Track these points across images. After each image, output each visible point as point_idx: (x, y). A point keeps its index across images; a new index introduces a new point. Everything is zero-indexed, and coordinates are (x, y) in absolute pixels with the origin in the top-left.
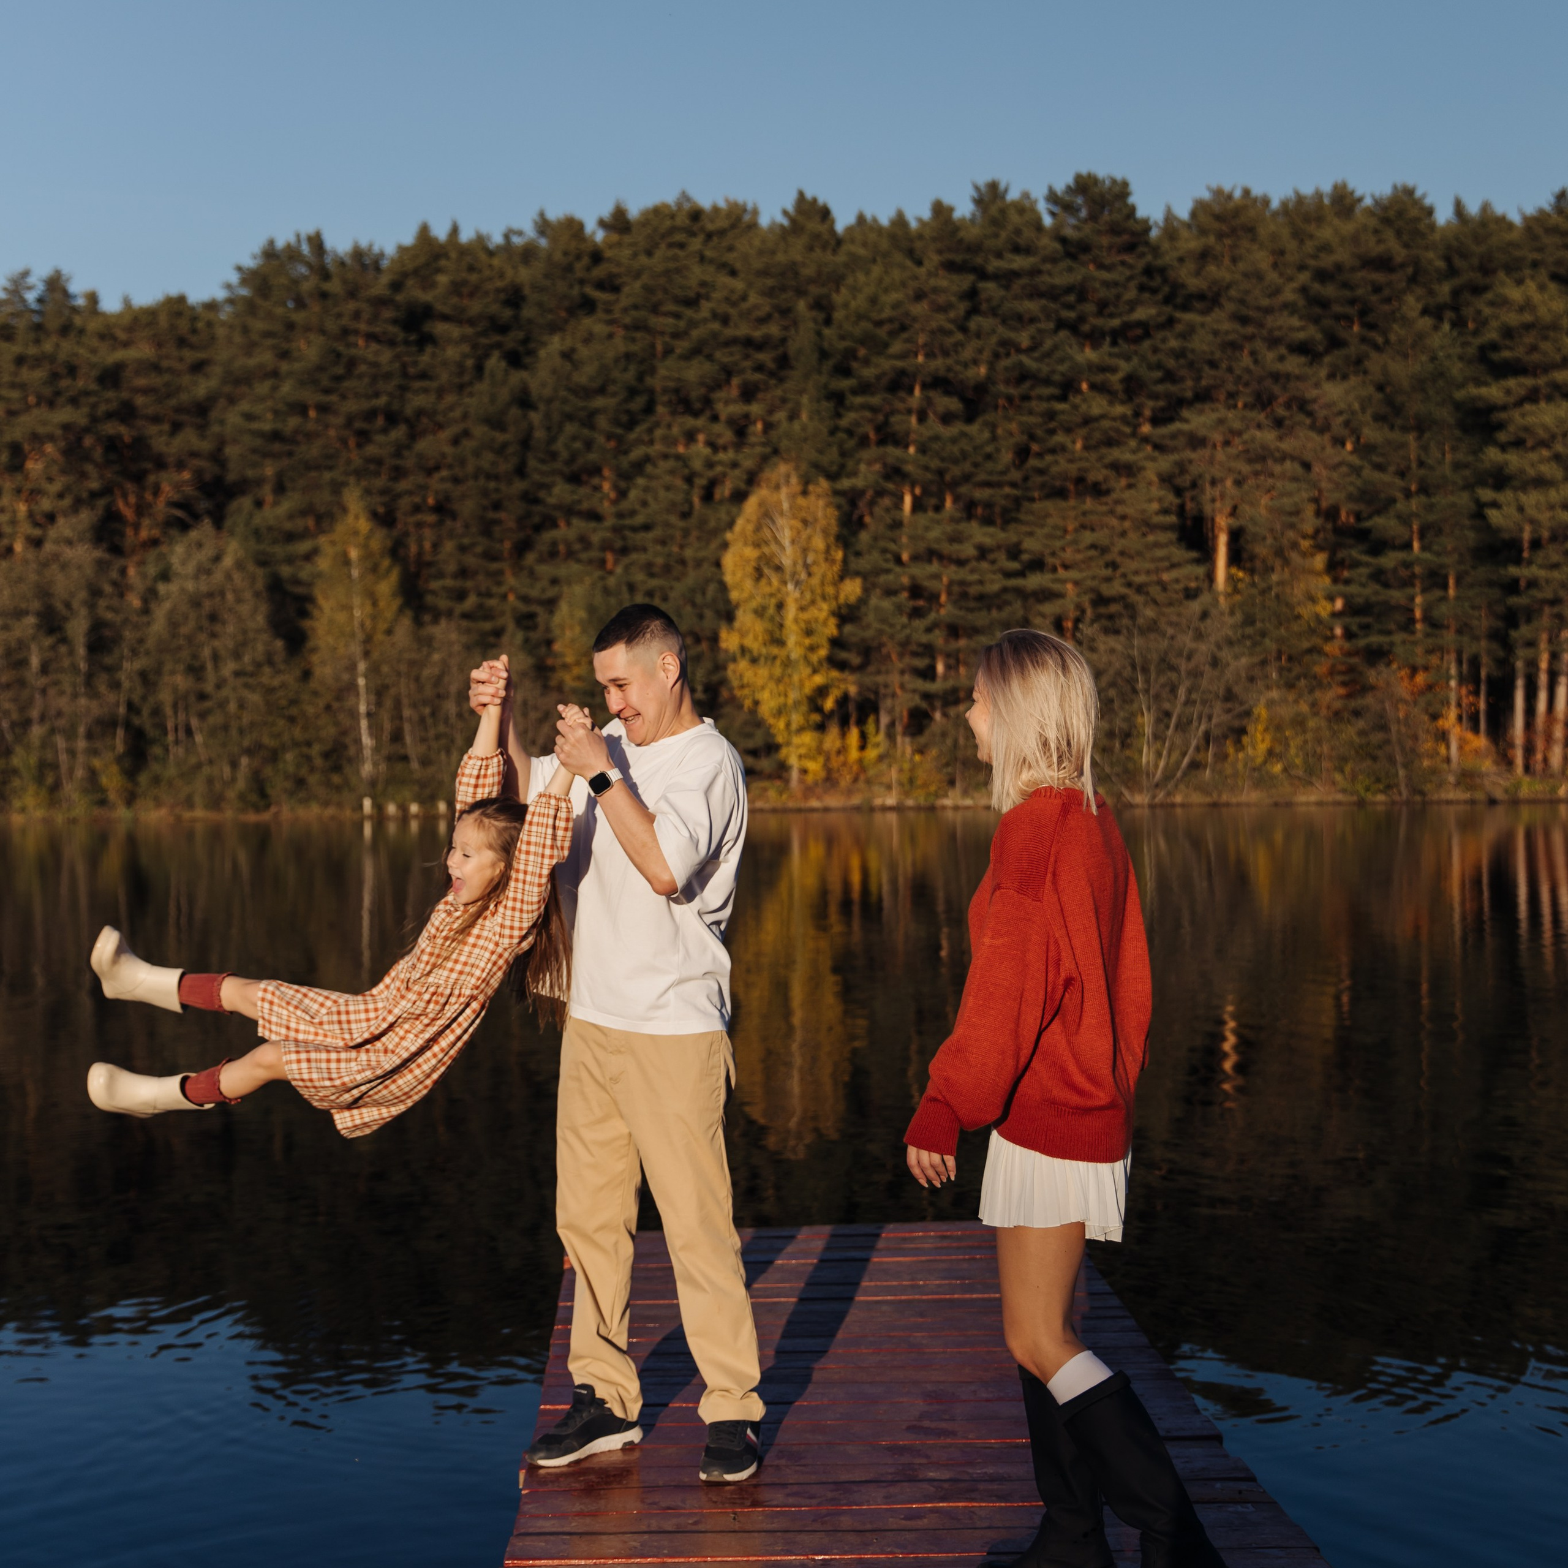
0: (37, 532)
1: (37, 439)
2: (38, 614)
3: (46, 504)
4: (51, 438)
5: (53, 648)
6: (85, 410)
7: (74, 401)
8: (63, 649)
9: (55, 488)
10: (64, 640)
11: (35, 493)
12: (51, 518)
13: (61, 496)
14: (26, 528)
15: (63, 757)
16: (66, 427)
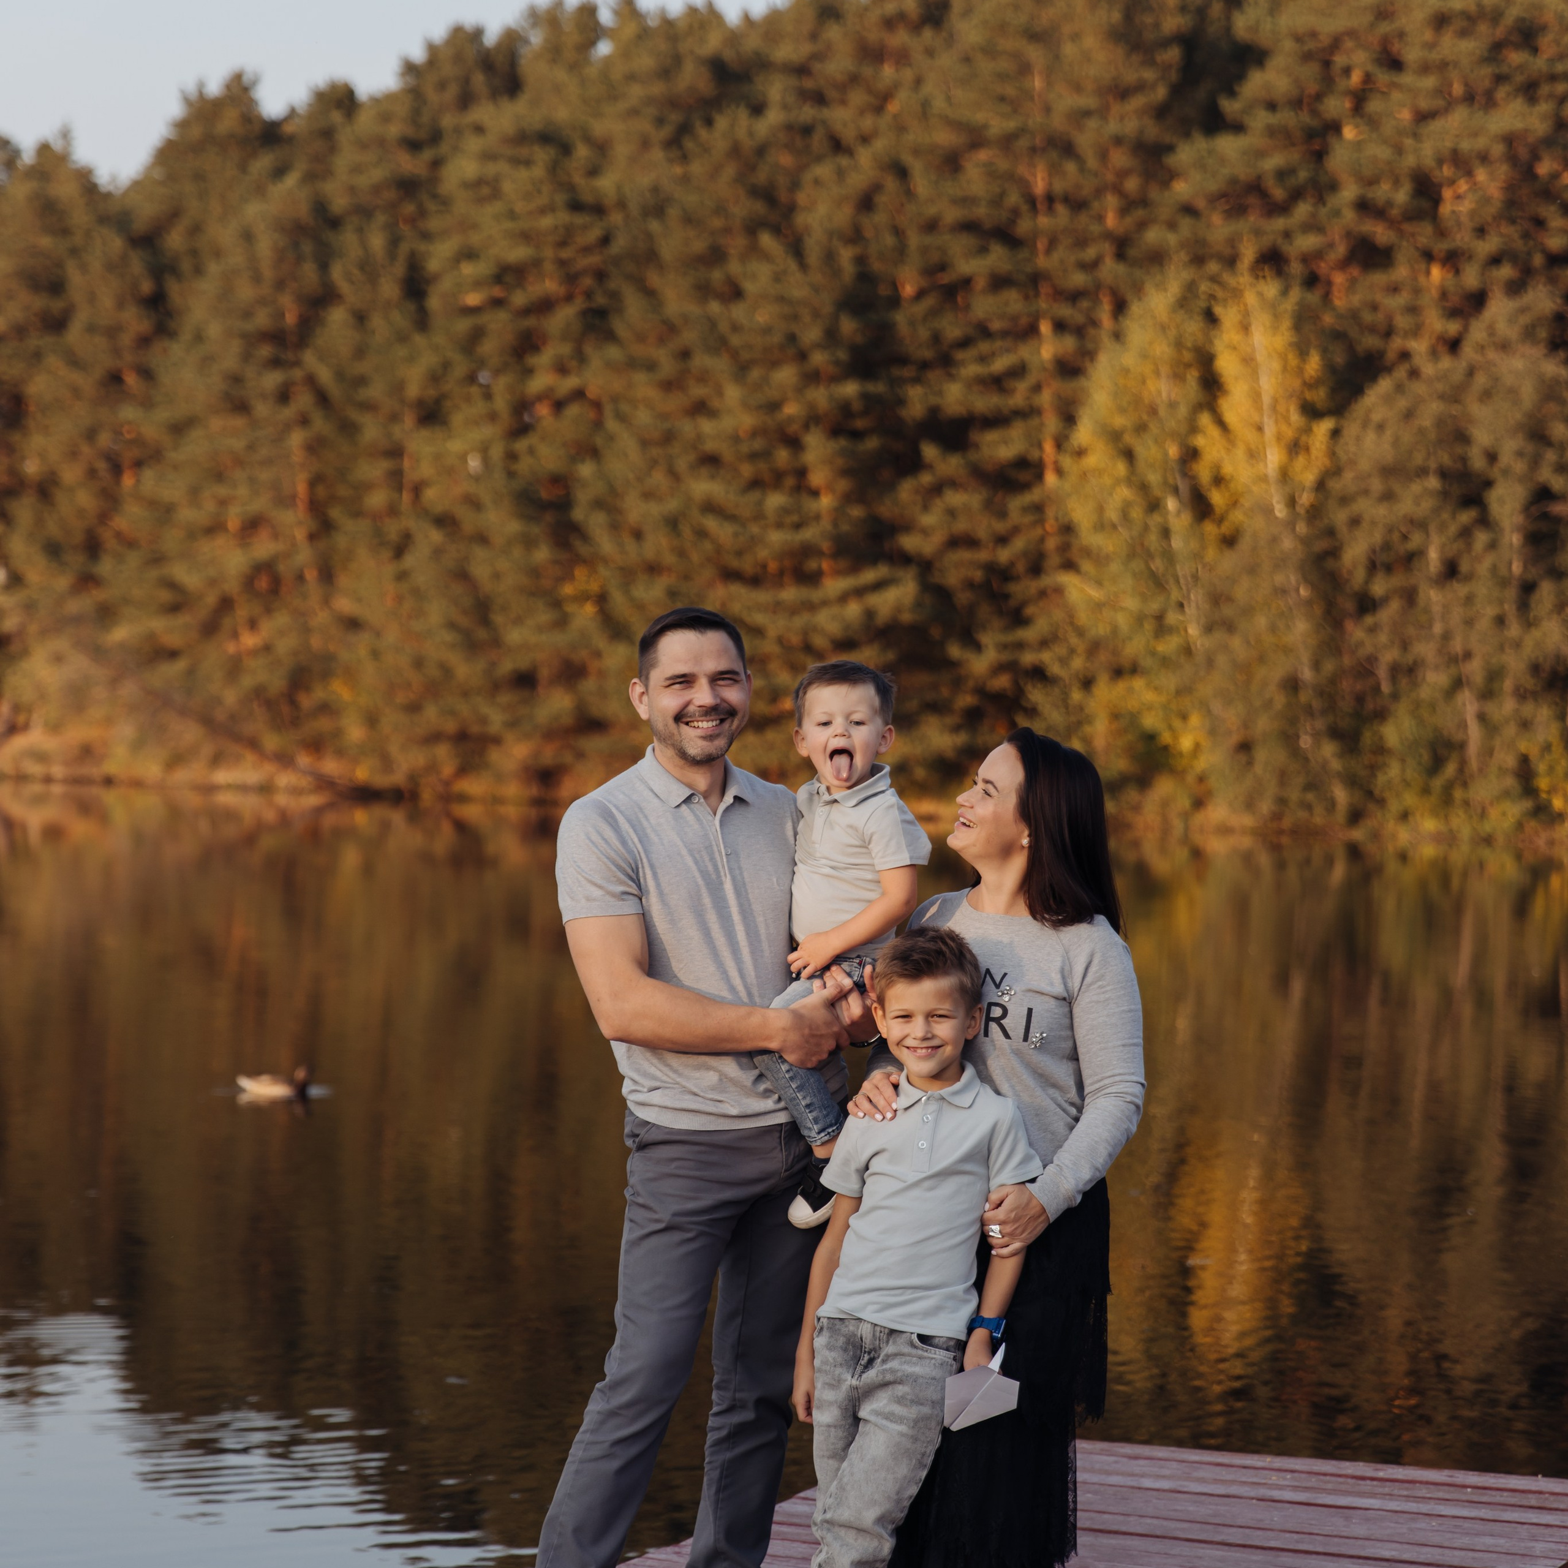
0: (1453, 328)
1: (1462, 163)
2: (1443, 474)
3: (1471, 278)
4: (1484, 158)
5: (1466, 533)
6: (1545, 107)
7: (1530, 90)
8: (1481, 538)
9: (1486, 247)
10: (1485, 521)
11: (1453, 259)
12: (1477, 300)
13: (1495, 260)
14: (1437, 323)
15: (1474, 733)
16: (1509, 140)
